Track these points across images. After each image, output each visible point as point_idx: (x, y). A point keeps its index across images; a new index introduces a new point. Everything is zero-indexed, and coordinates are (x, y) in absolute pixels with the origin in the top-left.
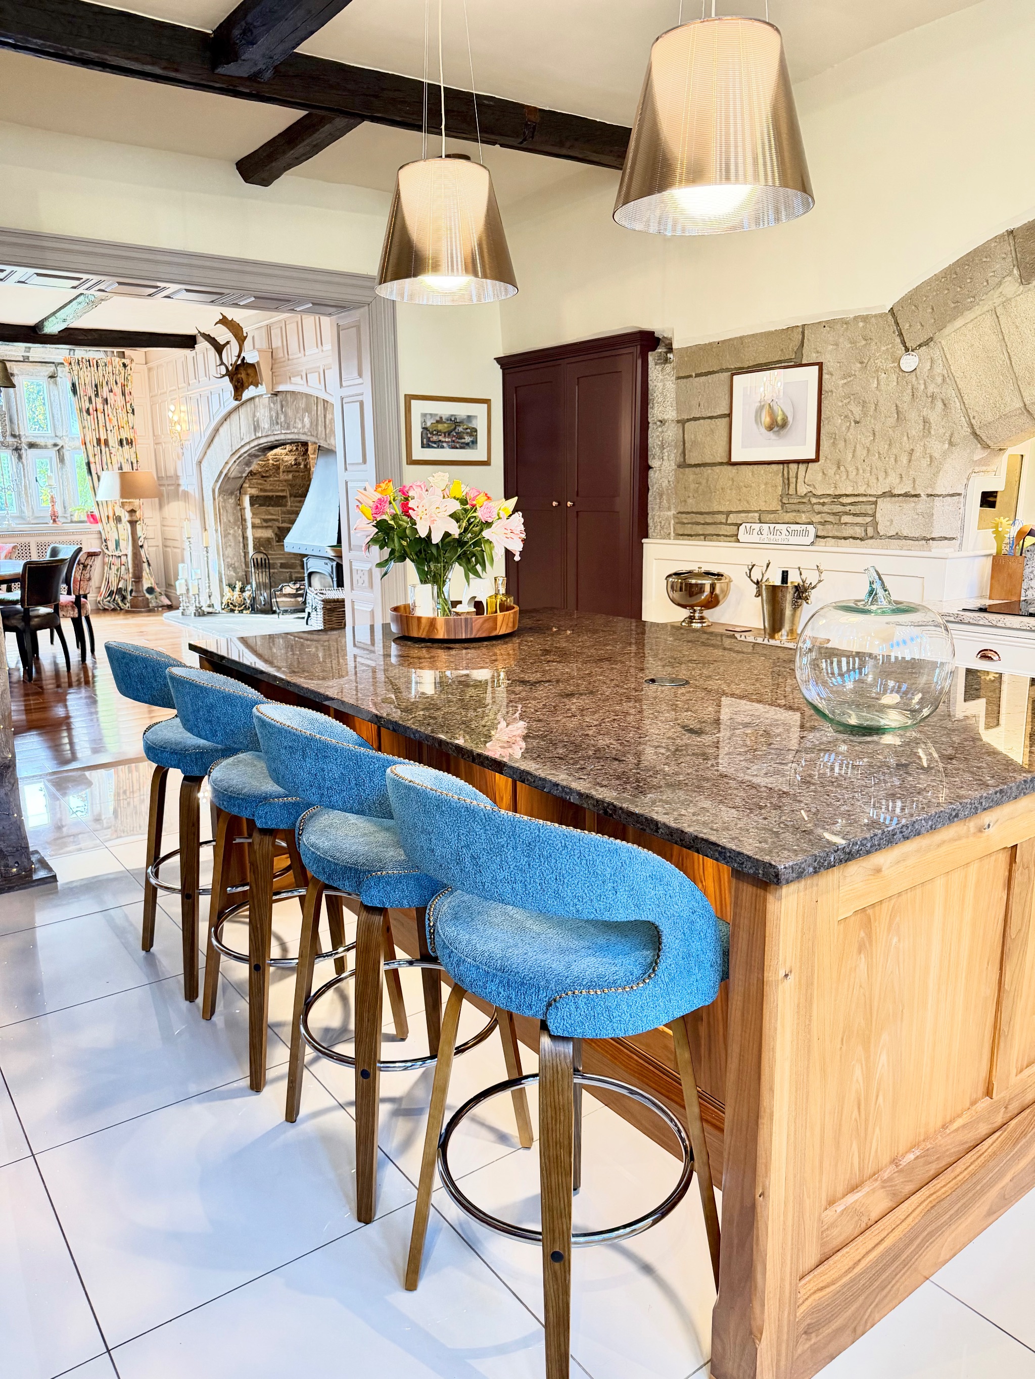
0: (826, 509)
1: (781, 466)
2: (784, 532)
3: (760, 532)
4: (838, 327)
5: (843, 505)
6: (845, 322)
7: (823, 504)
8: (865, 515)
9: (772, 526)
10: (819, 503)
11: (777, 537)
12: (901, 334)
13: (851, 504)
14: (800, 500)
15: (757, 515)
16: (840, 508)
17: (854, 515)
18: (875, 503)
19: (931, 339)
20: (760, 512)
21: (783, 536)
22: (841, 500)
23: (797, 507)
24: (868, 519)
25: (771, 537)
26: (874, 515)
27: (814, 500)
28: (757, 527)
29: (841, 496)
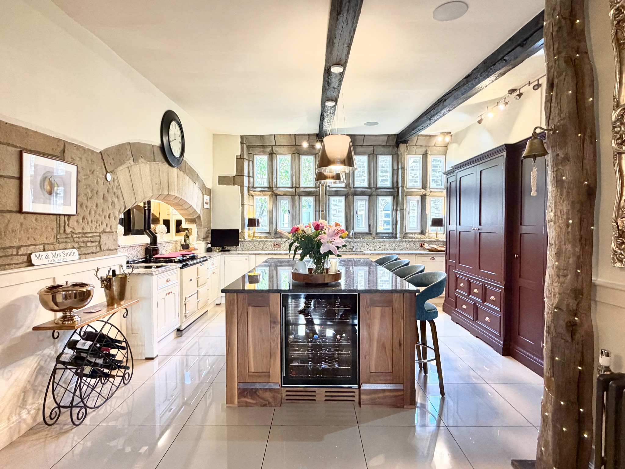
0: (81, 240)
1: (55, 217)
2: (62, 255)
3: (47, 257)
4: (81, 149)
5: (88, 237)
6: (84, 149)
7: (79, 238)
8: (96, 241)
9: (53, 252)
10: (77, 237)
11: (59, 258)
12: (104, 164)
13: (90, 237)
14: (67, 236)
15: (42, 247)
16: (86, 239)
17: (92, 242)
18: (100, 236)
19: (113, 171)
20: (44, 244)
21: (62, 257)
22: (86, 235)
23: (65, 240)
24: (97, 243)
25: (55, 258)
26: (100, 242)
27: (75, 236)
28: (43, 254)
29: (86, 233)
